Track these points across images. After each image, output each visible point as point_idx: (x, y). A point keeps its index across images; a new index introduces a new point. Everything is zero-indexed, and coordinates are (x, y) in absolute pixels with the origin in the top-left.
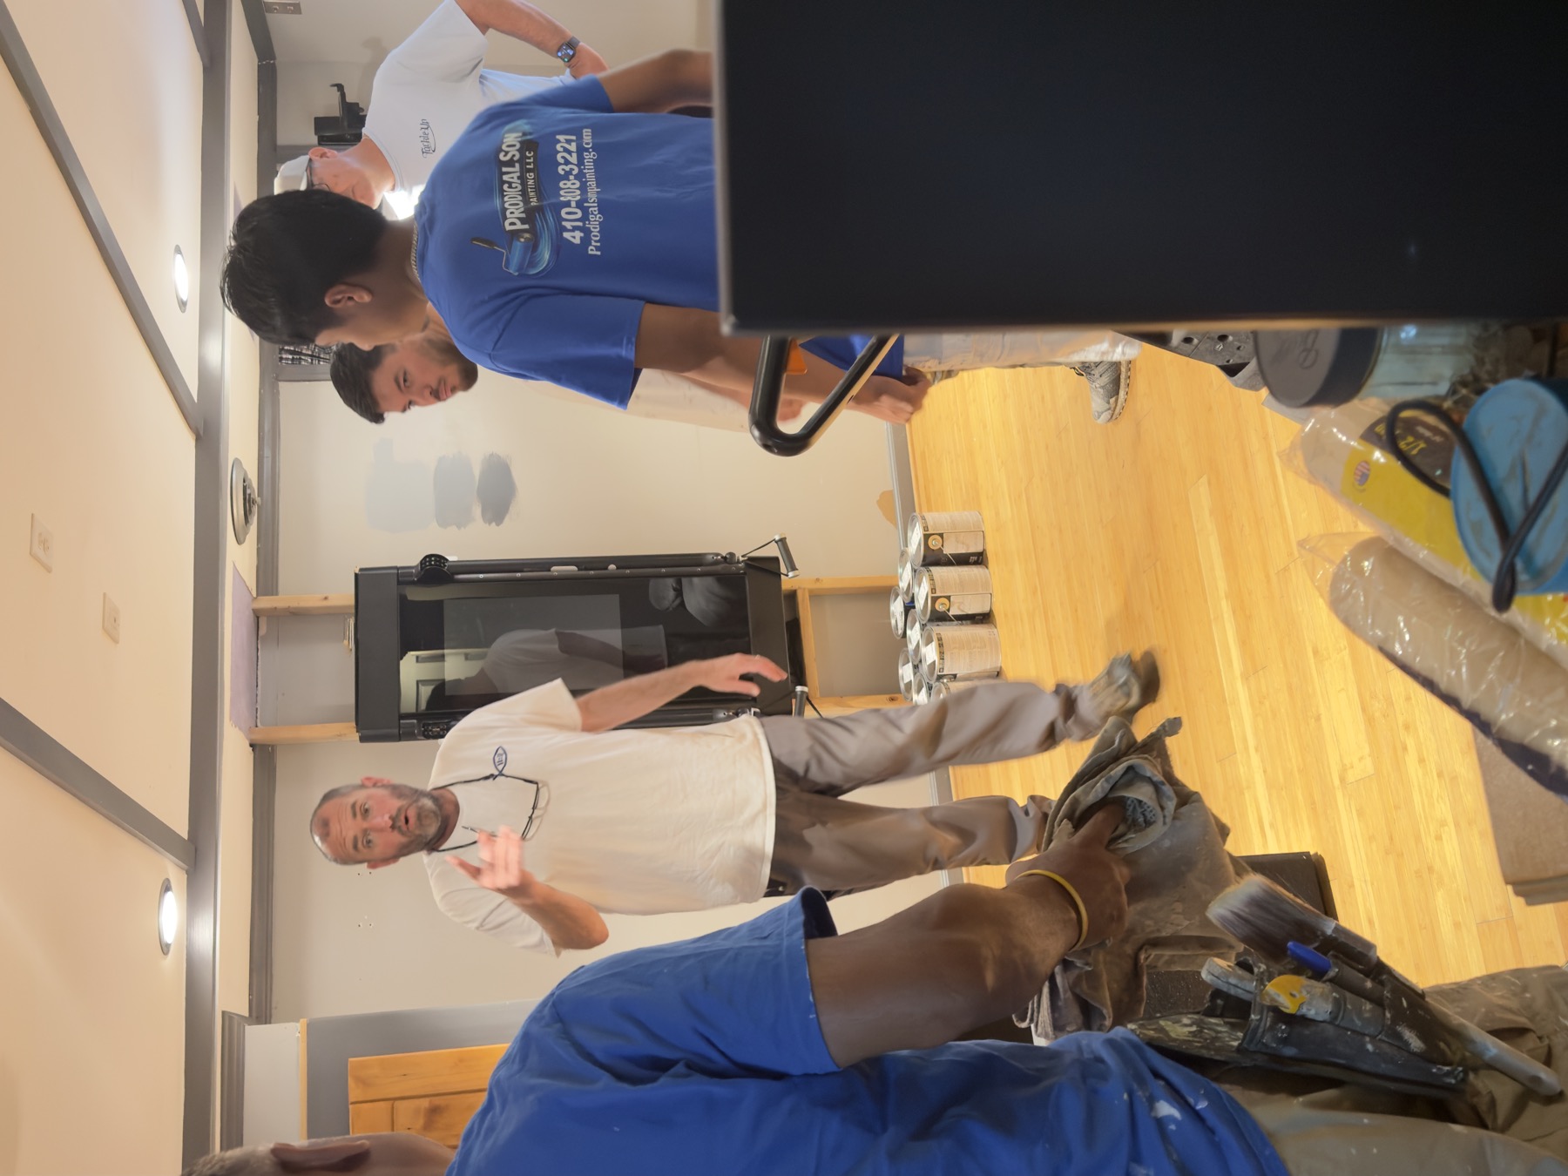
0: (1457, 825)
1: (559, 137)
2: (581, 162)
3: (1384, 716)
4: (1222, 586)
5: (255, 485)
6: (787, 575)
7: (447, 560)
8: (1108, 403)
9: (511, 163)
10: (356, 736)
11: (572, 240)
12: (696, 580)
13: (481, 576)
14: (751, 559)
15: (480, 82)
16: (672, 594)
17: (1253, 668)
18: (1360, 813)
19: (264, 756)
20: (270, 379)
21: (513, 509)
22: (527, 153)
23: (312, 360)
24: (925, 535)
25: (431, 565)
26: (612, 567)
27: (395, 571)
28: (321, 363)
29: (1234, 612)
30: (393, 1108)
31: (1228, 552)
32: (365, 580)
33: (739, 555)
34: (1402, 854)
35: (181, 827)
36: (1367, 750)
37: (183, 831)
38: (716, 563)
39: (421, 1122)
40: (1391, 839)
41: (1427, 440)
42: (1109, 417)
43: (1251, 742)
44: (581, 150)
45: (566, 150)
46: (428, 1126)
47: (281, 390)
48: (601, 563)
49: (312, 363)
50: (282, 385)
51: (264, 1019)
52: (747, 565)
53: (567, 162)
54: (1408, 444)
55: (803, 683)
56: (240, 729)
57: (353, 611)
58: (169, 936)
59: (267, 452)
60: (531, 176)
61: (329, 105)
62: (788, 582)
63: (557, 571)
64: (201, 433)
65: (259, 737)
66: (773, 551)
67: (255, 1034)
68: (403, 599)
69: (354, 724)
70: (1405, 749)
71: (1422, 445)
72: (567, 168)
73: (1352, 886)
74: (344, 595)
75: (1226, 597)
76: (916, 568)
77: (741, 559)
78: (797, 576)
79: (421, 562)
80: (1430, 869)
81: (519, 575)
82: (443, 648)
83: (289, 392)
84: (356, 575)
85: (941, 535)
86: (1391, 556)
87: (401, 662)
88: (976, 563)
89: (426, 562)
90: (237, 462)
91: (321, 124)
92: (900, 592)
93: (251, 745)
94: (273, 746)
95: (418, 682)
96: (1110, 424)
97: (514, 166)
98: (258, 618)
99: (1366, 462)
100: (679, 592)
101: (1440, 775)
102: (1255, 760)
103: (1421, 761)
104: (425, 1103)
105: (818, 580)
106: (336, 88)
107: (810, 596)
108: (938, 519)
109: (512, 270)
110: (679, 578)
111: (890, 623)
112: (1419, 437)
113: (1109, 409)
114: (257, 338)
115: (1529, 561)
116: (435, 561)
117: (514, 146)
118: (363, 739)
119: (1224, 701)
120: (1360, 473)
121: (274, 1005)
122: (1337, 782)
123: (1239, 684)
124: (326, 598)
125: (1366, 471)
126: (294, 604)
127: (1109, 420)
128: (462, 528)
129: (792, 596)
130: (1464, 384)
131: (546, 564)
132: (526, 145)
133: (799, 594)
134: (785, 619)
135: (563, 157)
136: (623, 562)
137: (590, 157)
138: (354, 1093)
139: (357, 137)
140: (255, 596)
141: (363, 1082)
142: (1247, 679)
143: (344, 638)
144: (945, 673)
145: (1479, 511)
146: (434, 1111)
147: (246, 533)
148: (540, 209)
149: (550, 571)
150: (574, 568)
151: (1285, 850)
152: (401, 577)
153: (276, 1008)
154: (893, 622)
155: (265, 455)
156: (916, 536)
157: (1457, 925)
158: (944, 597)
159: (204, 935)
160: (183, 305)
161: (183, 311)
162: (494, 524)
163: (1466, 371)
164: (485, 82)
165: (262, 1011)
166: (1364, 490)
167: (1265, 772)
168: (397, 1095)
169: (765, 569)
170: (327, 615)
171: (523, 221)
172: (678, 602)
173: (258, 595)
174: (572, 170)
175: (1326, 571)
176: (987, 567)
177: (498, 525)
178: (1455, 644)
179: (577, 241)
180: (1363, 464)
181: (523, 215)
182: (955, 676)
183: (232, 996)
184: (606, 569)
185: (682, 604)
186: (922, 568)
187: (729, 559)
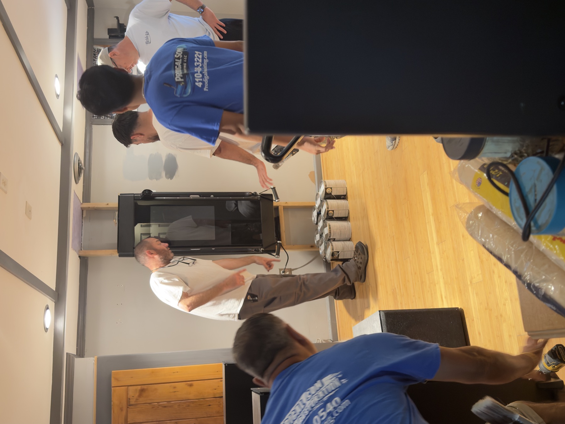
0: (511, 300)
1: (196, 52)
2: (203, 62)
3: (487, 260)
4: (431, 211)
5: (83, 162)
6: (275, 201)
7: (152, 192)
8: (392, 143)
9: (179, 58)
10: (118, 255)
11: (198, 86)
12: (243, 202)
13: (164, 198)
14: (262, 195)
15: (168, 18)
16: (233, 205)
17: (441, 241)
18: (477, 294)
19: (84, 261)
20: (89, 124)
21: (176, 174)
22: (185, 56)
23: (105, 117)
24: (325, 188)
25: (146, 193)
26: (212, 196)
27: (133, 195)
28: (108, 118)
29: (435, 220)
30: (127, 389)
31: (433, 199)
32: (121, 198)
33: (258, 193)
34: (491, 310)
35: (53, 286)
36: (480, 272)
37: (53, 287)
38: (250, 196)
39: (138, 394)
40: (488, 304)
41: (503, 171)
42: (392, 148)
43: (439, 267)
44: (203, 58)
45: (198, 57)
46: (140, 395)
47: (93, 127)
48: (208, 194)
49: (105, 118)
50: (93, 125)
51: (81, 355)
52: (261, 196)
53: (198, 61)
54: (496, 173)
55: (280, 240)
56: (75, 251)
57: (117, 209)
58: (48, 326)
59: (88, 151)
60: (185, 64)
61: (113, 24)
62: (275, 203)
63: (192, 197)
64: (63, 143)
65: (82, 254)
66: (270, 192)
67: (78, 361)
68: (136, 204)
69: (117, 250)
70: (494, 272)
71: (501, 173)
72: (198, 64)
73: (473, 320)
74: (114, 203)
75: (432, 215)
76: (322, 200)
77: (259, 194)
78: (279, 201)
79: (143, 192)
80: (501, 316)
81: (178, 198)
82: (150, 223)
83: (96, 128)
84: (119, 196)
85: (331, 188)
86: (488, 212)
87: (135, 227)
88: (344, 199)
89: (144, 192)
90: (76, 154)
91: (110, 31)
92: (316, 208)
93: (79, 257)
94: (87, 257)
95: (141, 234)
96: (393, 150)
97: (180, 60)
98: (83, 211)
99: (481, 178)
100: (236, 205)
101: (506, 282)
102: (440, 273)
103: (499, 277)
104: (139, 387)
105: (286, 203)
106: (116, 18)
107: (283, 209)
108: (330, 182)
109: (178, 95)
110: (237, 201)
111: (312, 219)
112: (500, 170)
113: (392, 145)
114: (85, 109)
115: (536, 223)
116: (148, 192)
117: (180, 53)
118: (120, 256)
119: (430, 252)
120: (478, 182)
121: (85, 351)
122: (469, 283)
123: (436, 246)
124: (108, 204)
125: (480, 182)
126: (96, 206)
127: (392, 149)
128: (158, 180)
129: (277, 208)
130: (516, 153)
131: (188, 194)
132: (185, 53)
133: (280, 208)
134: (274, 216)
135: (197, 60)
136: (216, 194)
137: (206, 61)
138: (114, 383)
139: (123, 36)
140: (82, 203)
141: (117, 379)
142: (438, 245)
143: (114, 219)
144: (331, 238)
145: (519, 203)
146: (142, 391)
147: (79, 180)
148: (187, 74)
149: (189, 197)
150: (198, 196)
151: (450, 307)
152: (135, 198)
153: (86, 352)
154: (313, 219)
155: (87, 151)
156: (323, 188)
157: (510, 336)
158: (331, 210)
159: (60, 325)
160: (58, 96)
161: (58, 98)
162: (170, 179)
163: (517, 149)
164: (170, 18)
165: (81, 353)
166: (479, 188)
167: (444, 278)
168: (129, 385)
169: (267, 198)
170: (107, 211)
171: (181, 78)
172: (236, 208)
173: (83, 202)
174: (199, 65)
175: (465, 216)
176: (347, 200)
177: (171, 179)
178: (510, 246)
179: (200, 86)
180: (479, 179)
181: (182, 76)
182: (335, 239)
183: (70, 347)
184: (210, 197)
185: (238, 209)
186: (324, 200)
187: (255, 194)
